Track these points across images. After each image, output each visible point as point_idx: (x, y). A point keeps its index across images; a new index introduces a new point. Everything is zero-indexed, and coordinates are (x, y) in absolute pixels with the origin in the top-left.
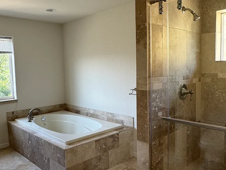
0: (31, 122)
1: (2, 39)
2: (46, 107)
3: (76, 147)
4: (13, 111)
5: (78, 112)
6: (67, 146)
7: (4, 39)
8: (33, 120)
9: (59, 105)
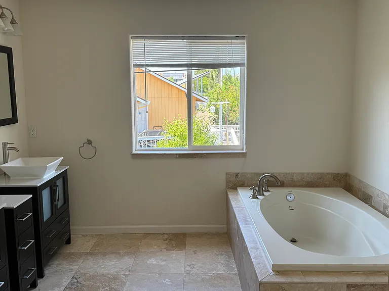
0: (258, 198)
1: (230, 41)
2: (303, 174)
3: (290, 284)
4: (237, 172)
5: (366, 198)
6: (273, 274)
7: (233, 41)
8: (263, 195)
9: (332, 174)
